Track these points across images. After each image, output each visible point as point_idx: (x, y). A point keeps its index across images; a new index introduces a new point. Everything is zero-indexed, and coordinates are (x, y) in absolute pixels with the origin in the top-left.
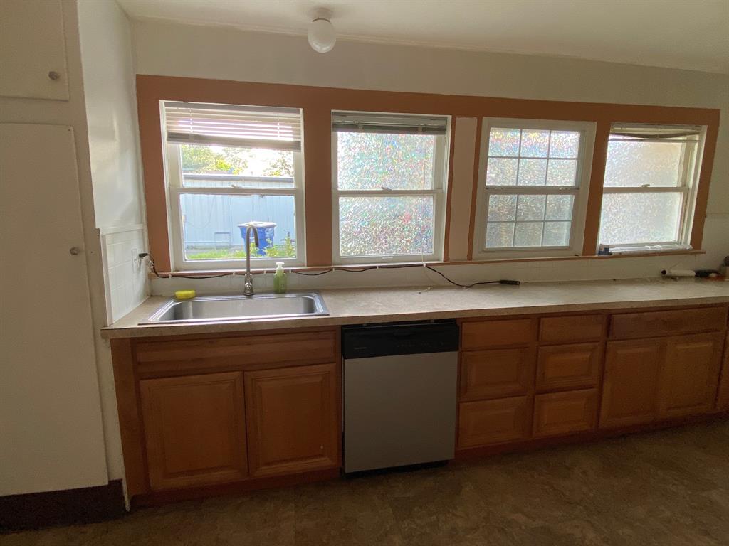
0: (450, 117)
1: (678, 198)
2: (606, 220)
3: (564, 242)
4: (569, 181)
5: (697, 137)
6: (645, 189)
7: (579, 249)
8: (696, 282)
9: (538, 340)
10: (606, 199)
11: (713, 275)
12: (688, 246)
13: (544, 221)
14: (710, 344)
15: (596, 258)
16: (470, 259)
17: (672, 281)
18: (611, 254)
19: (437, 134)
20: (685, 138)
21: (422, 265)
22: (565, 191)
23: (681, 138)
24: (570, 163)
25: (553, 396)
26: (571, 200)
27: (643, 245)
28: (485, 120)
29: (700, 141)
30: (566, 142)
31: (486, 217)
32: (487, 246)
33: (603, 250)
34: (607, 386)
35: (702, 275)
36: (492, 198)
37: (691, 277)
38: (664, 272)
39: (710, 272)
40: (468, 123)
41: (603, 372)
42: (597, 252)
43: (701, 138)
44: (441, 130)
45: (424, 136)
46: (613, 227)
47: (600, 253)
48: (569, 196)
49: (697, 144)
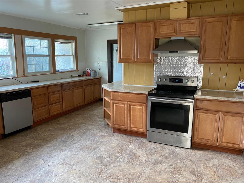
0: (13, 35)
1: (72, 57)
2: (57, 63)
3: (48, 70)
4: (47, 53)
5: (73, 43)
6: (64, 55)
7: (52, 71)
8: (78, 77)
9: (48, 92)
10: (56, 58)
11: (81, 76)
12: (75, 69)
13: (42, 64)
14: (82, 89)
15: (56, 73)
16: (24, 76)
17: (73, 78)
18: (59, 72)
19: (9, 39)
20: (71, 43)
21: (11, 78)
22: (46, 56)
23: (70, 43)
24: (46, 49)
25: (53, 105)
26: (48, 58)
27: (66, 69)
28: (23, 36)
29: (74, 44)
30: (45, 43)
31: (27, 63)
32: (28, 72)
33: (57, 71)
34: (64, 101)
35: (79, 76)
36: (28, 58)
37: (77, 77)
38: (72, 76)
39: (81, 75)
40: (18, 37)
41: (62, 98)
42: (56, 72)
43: (74, 43)
44: (10, 38)
45: (5, 39)
46: (59, 65)
47: (57, 72)
48: (47, 57)
49: (73, 45)
